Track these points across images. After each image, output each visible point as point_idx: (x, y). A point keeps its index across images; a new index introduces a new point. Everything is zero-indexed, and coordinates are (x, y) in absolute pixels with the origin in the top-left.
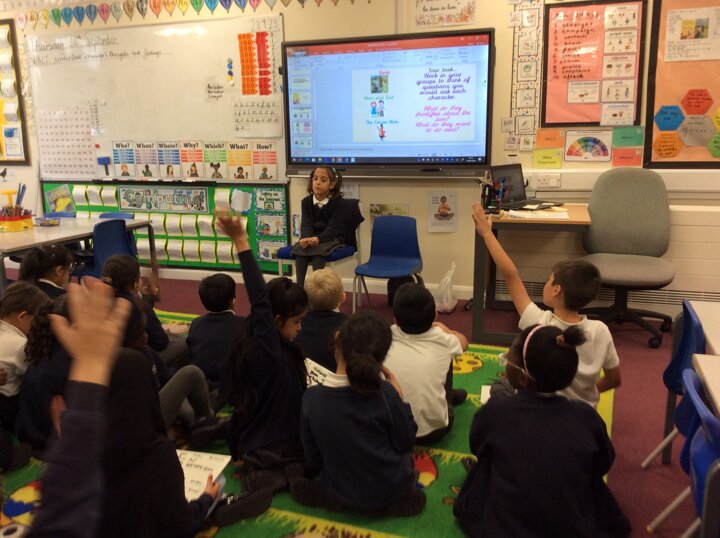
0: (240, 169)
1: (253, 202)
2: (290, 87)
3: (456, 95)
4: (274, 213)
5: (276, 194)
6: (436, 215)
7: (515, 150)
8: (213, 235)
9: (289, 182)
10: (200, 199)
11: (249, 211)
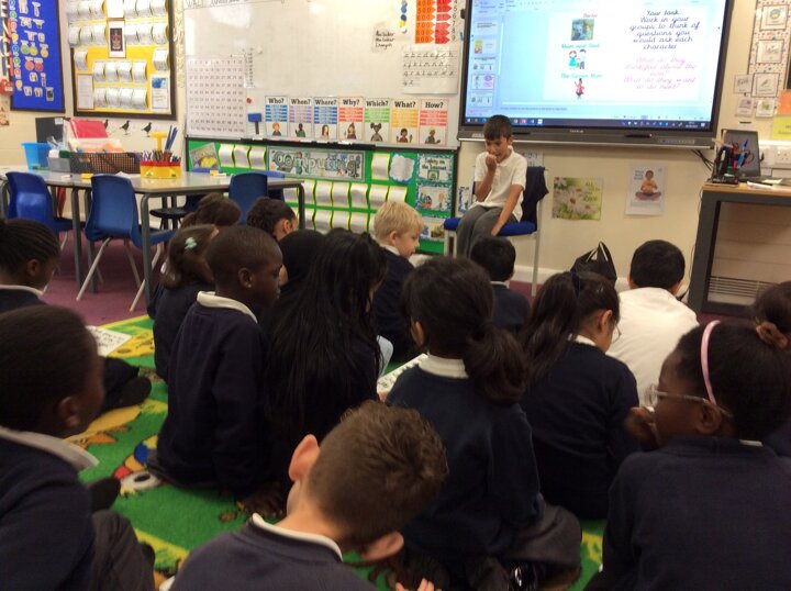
0: (404, 131)
1: (415, 170)
2: (472, 33)
3: (679, 44)
4: (440, 184)
5: (443, 162)
6: (637, 194)
7: (749, 116)
8: (366, 207)
9: (459, 148)
10: (355, 165)
11: (410, 180)
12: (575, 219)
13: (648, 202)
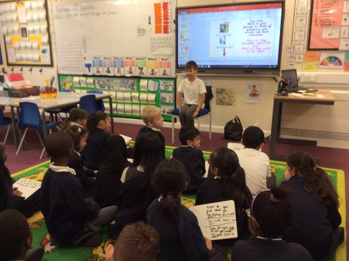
0: (153, 70)
1: (158, 87)
2: (179, 29)
3: (264, 34)
4: (169, 92)
5: (170, 83)
6: (250, 95)
7: (293, 62)
8: (139, 102)
9: (176, 77)
10: (133, 85)
11: (157, 91)
12: (225, 105)
13: (254, 98)
